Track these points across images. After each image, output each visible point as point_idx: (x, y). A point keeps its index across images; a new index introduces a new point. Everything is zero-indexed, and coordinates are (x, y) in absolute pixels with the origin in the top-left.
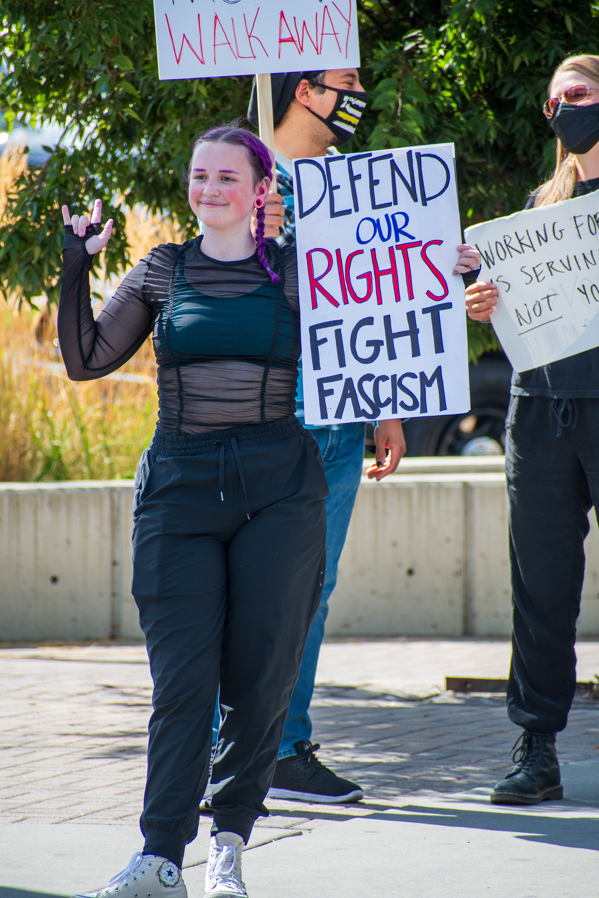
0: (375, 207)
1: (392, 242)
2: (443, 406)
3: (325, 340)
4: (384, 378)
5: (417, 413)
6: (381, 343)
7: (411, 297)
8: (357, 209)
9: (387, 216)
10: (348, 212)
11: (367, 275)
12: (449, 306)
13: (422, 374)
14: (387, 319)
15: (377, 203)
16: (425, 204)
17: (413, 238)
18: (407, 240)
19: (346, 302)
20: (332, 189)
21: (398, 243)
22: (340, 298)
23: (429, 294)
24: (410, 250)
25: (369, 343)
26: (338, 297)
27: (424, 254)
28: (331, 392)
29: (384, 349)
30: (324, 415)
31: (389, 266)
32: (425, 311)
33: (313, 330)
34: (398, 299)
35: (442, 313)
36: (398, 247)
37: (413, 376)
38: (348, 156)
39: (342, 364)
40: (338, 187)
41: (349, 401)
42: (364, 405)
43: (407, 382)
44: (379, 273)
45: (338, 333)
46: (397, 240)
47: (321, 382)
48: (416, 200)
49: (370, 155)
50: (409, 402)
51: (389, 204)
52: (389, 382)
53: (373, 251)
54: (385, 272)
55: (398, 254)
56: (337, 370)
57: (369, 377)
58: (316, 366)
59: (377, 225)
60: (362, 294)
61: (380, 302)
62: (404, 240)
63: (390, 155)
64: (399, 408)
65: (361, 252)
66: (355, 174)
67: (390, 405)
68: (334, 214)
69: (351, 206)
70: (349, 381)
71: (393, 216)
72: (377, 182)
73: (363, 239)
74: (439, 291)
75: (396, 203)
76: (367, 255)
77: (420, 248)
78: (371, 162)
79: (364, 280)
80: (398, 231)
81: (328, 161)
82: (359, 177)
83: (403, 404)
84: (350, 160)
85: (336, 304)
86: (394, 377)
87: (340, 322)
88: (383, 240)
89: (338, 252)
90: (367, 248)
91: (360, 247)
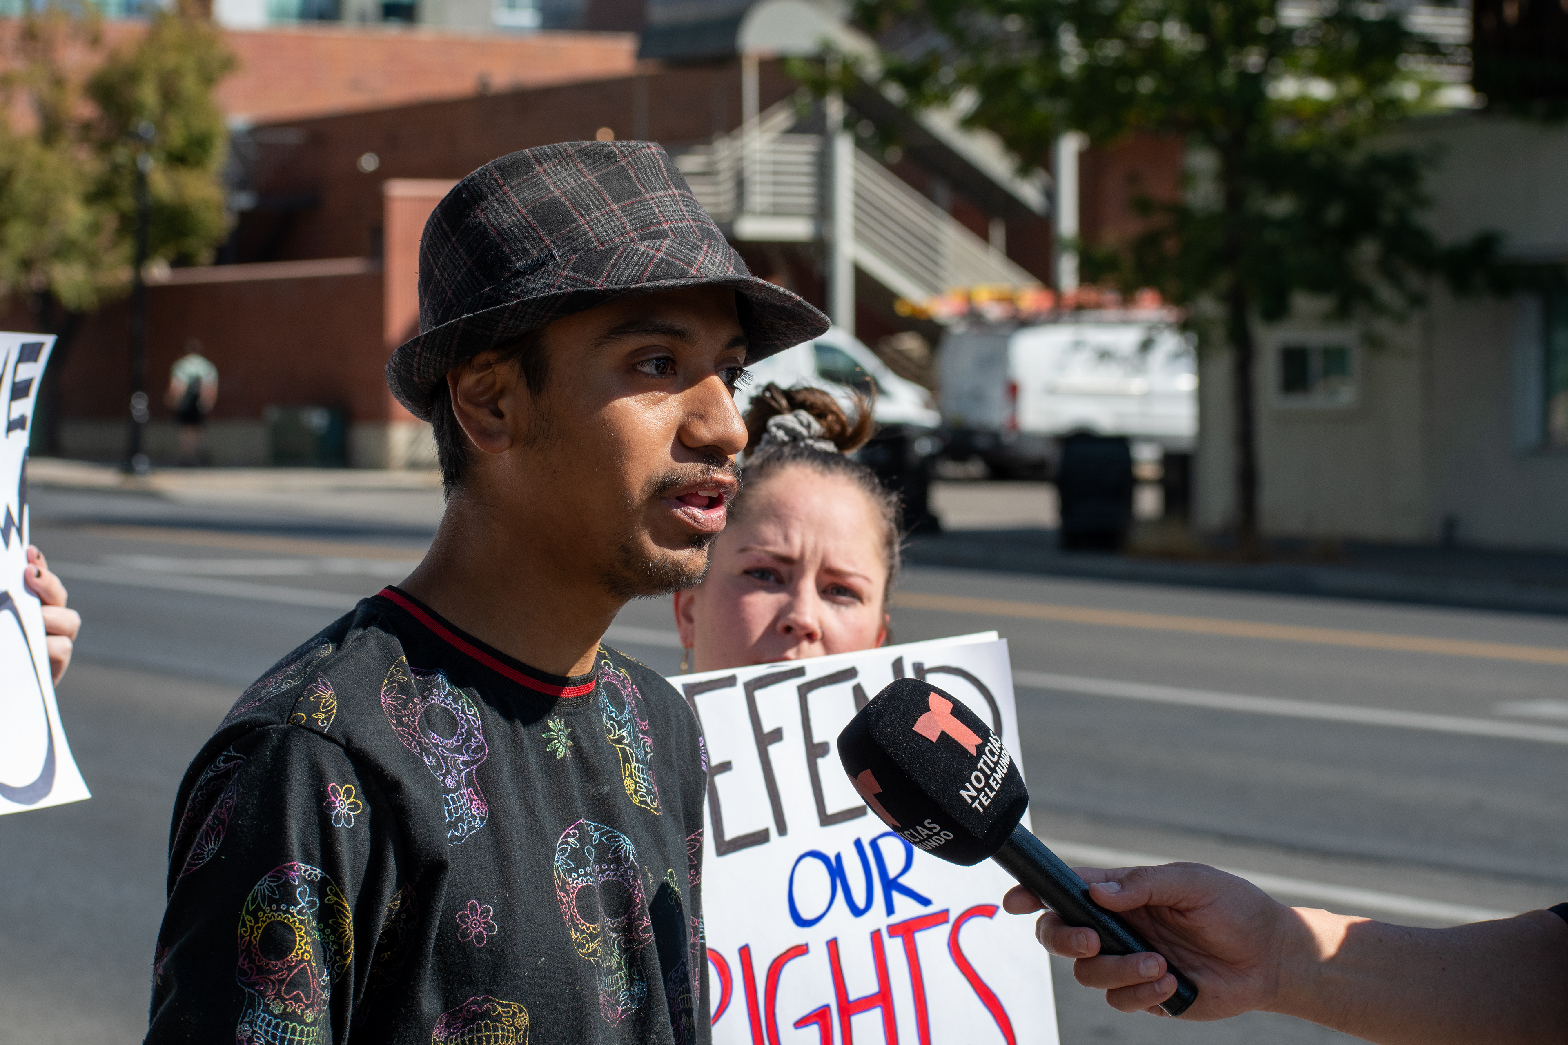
0: (826, 820)
1: (877, 918)
8: (782, 829)
9: (858, 844)
10: (761, 838)
11: (820, 1016)
15: (831, 810)
17: (926, 902)
18: (919, 910)
21: (895, 919)
24: (920, 937)
27: (954, 947)
31: (872, 987)
36: (893, 930)
40: (725, 767)
46: (890, 909)
49: (799, 672)
51: (859, 813)
53: (833, 946)
54: (864, 1005)
55: (894, 948)
59: (836, 871)
62: (907, 909)
63: (850, 674)
65: (801, 950)
66: (767, 728)
68: (725, 846)
69: (767, 821)
71: (874, 844)
72: (824, 749)
73: (806, 915)
76: (819, 956)
77: (944, 930)
78: (804, 691)
79: (813, 1033)
80: (891, 885)
81: (691, 692)
82: (777, 735)
84: (752, 687)
88: (857, 912)
89: (745, 953)
90: (816, 938)
91: (800, 936)
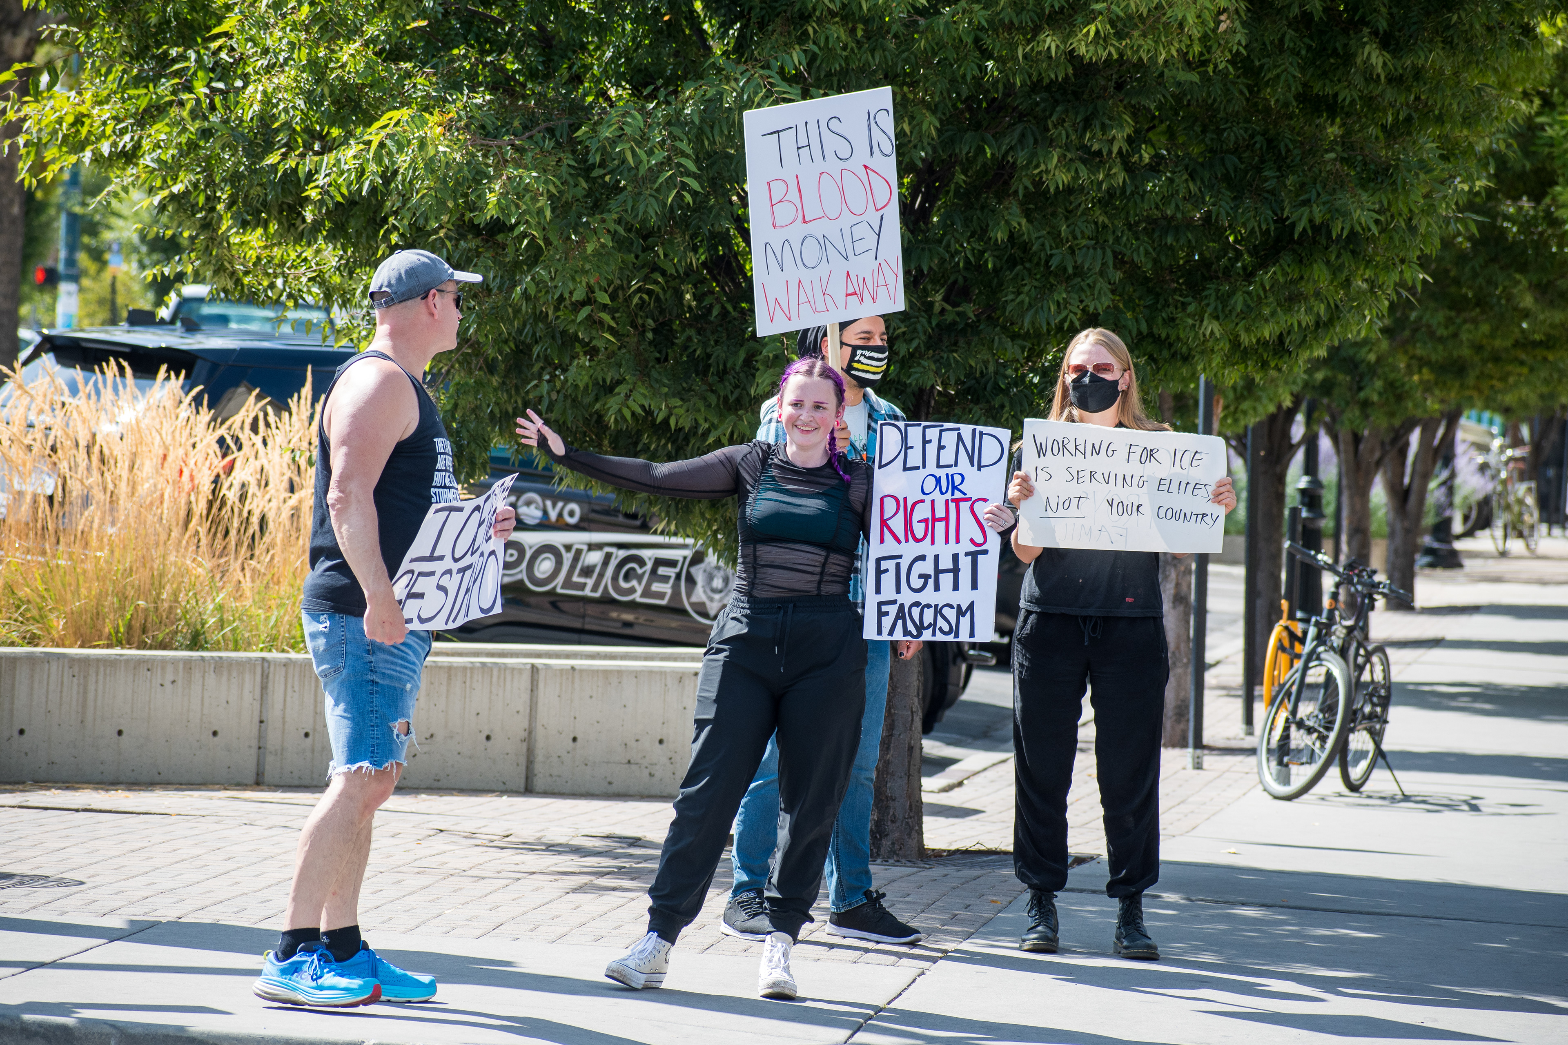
0: (939, 466)
1: (948, 496)
2: (972, 635)
3: (887, 571)
4: (928, 606)
5: (950, 638)
6: (929, 576)
7: (958, 541)
8: (924, 467)
9: (947, 475)
10: (917, 468)
11: (926, 521)
12: (985, 552)
13: (959, 606)
14: (937, 558)
15: (941, 464)
16: (980, 470)
17: (965, 494)
18: (961, 496)
19: (907, 541)
20: (907, 448)
21: (953, 497)
22: (902, 538)
23: (972, 540)
24: (961, 504)
25: (921, 576)
26: (902, 537)
27: (972, 509)
28: (887, 614)
29: (931, 582)
30: (880, 632)
31: (943, 515)
32: (967, 554)
33: (878, 561)
34: (947, 542)
35: (980, 558)
36: (953, 500)
37: (951, 606)
38: (924, 424)
39: (898, 591)
40: (912, 447)
41: (900, 622)
42: (911, 627)
43: (946, 611)
44: (935, 520)
45: (898, 566)
46: (953, 494)
47: (880, 604)
48: (972, 465)
49: (941, 426)
50: (946, 628)
51: (951, 466)
52: (932, 610)
53: (933, 502)
54: (940, 520)
55: (952, 506)
56: (893, 596)
57: (917, 604)
58: (878, 591)
59: (938, 481)
60: (919, 534)
61: (933, 543)
62: (958, 495)
63: (958, 429)
64: (937, 631)
65: (923, 501)
66: (927, 440)
67: (931, 629)
68: (905, 469)
69: (920, 464)
70: (902, 606)
71: (952, 475)
72: (944, 447)
73: (926, 491)
74: (979, 539)
75: (956, 465)
76: (928, 504)
77: (970, 503)
78: (941, 432)
79: (923, 524)
80: (955, 488)
81: (906, 426)
82: (930, 441)
83: (941, 629)
84: (925, 428)
85: (899, 542)
86: (936, 606)
87: (900, 557)
88: (942, 493)
89: (905, 499)
90: (928, 498)
91: (923, 497)
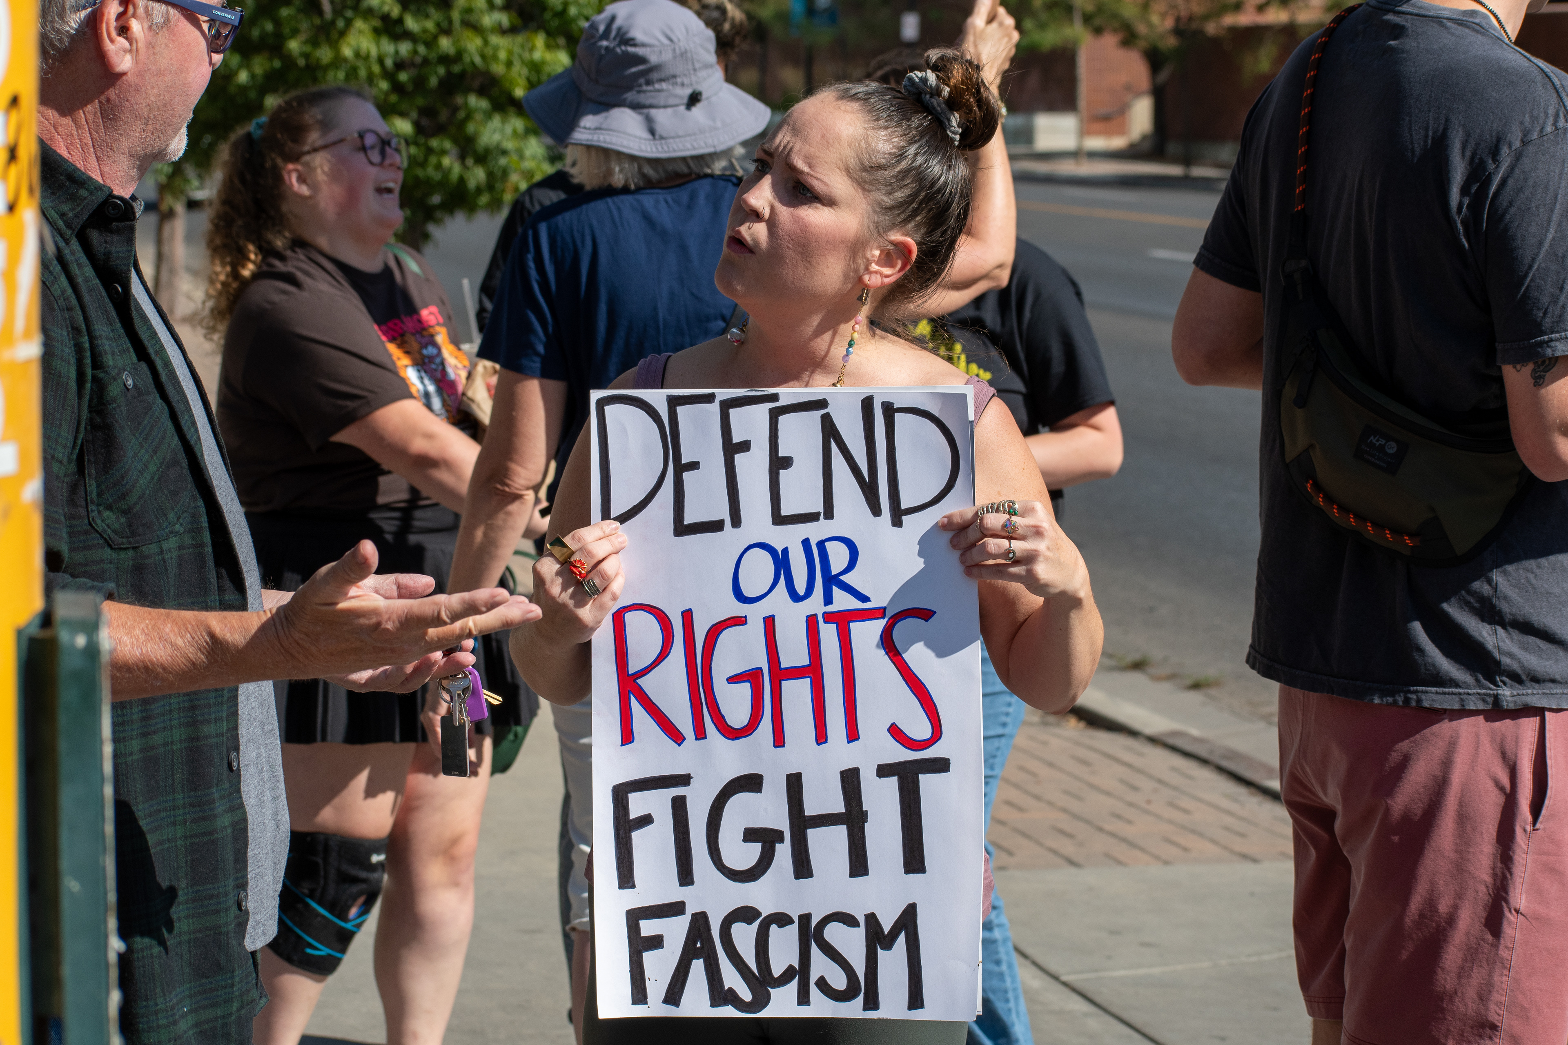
0: (779, 519)
1: (815, 605)
2: (916, 1000)
3: (646, 820)
4: (782, 920)
5: (854, 1009)
6: (778, 836)
7: (853, 735)
8: (736, 521)
9: (806, 543)
10: (716, 526)
11: (752, 677)
12: (941, 765)
13: (871, 918)
14: (794, 783)
15: (786, 510)
16: (897, 522)
17: (864, 599)
18: (855, 604)
19: (700, 733)
20: (681, 468)
21: (830, 608)
22: (685, 724)
23: (895, 731)
24: (855, 628)
25: (751, 835)
26: (684, 722)
27: (888, 643)
28: (656, 942)
29: (784, 852)
30: (639, 995)
31: (803, 660)
32: (884, 771)
33: (620, 794)
34: (821, 736)
35: (926, 781)
36: (829, 618)
37: (849, 920)
38: (724, 393)
39: (686, 876)
40: (694, 466)
41: (698, 967)
42: (731, 978)
43: (834, 933)
44: (779, 674)
45: (679, 806)
46: (828, 599)
47: (634, 917)
48: (876, 511)
49: (774, 398)
50: (839, 981)
51: (811, 517)
52: (793, 930)
53: (769, 623)
54: (796, 673)
55: (829, 634)
56: (674, 893)
57: (746, 914)
58: (626, 879)
59: (781, 561)
60: (736, 716)
61: (779, 740)
62: (843, 601)
63: (821, 404)
64: (814, 992)
65: (739, 621)
66: (736, 439)
67: (794, 984)
68: (682, 529)
69: (723, 513)
70: (700, 922)
71: (821, 545)
72: (787, 462)
73: (748, 592)
74: (920, 729)
75: (829, 513)
76: (756, 627)
77: (880, 624)
78: (775, 415)
79: (745, 689)
80: (832, 581)
81: (674, 402)
82: (745, 446)
83: (822, 984)
84: (727, 405)
85: (677, 737)
86: (805, 919)
87: (684, 780)
88: (796, 597)
89: (687, 616)
90: (755, 614)
91: (741, 609)
